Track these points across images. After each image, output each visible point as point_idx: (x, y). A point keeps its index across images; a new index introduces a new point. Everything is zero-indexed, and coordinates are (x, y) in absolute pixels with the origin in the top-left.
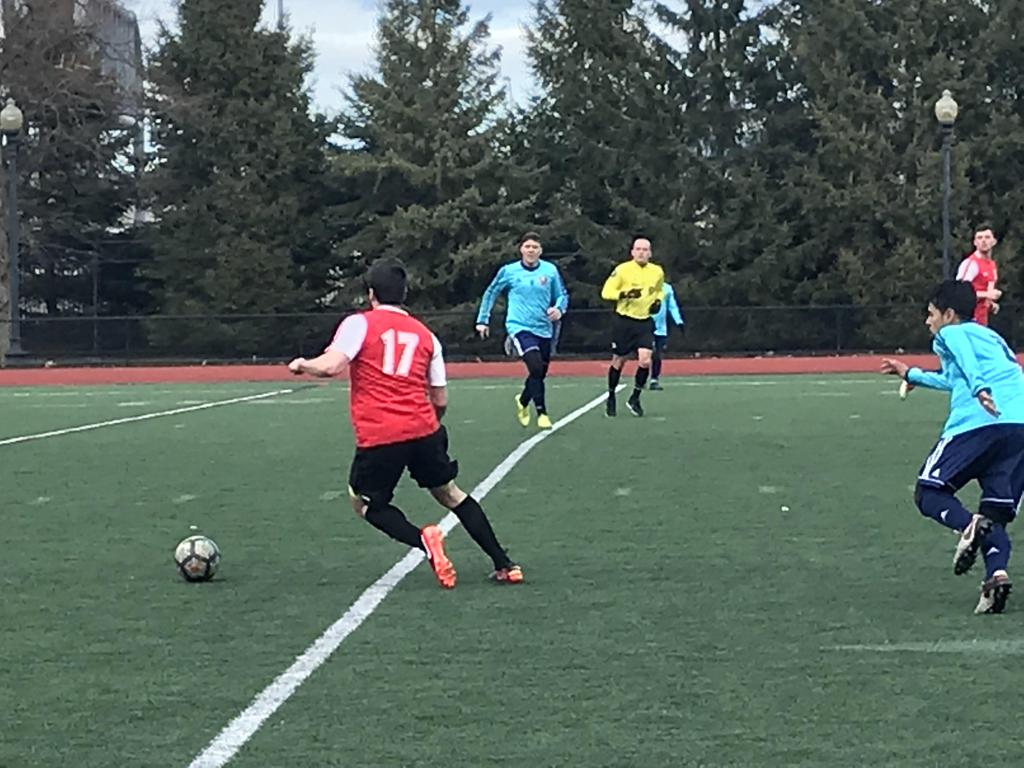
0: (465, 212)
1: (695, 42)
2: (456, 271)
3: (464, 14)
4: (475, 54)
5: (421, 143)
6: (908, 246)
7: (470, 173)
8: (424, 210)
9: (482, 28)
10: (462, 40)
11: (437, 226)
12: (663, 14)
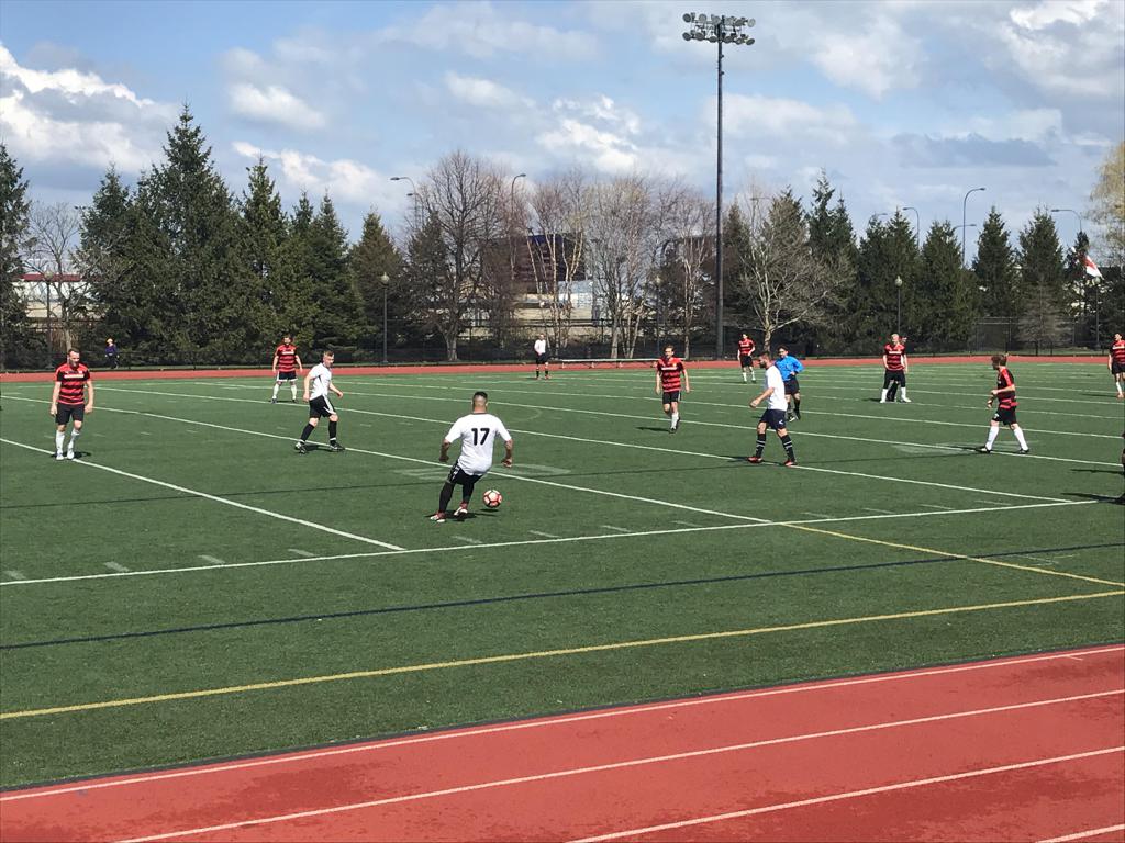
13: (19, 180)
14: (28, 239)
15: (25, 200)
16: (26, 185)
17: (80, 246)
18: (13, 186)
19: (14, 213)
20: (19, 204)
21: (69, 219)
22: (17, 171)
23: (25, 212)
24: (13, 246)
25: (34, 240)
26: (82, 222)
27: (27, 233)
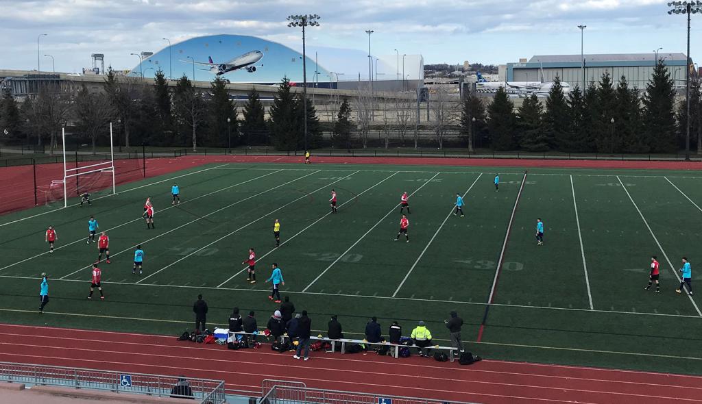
1: (573, 107)
2: (536, 140)
6: (606, 138)
7: (539, 125)
9: (541, 104)
10: (538, 105)
12: (568, 101)
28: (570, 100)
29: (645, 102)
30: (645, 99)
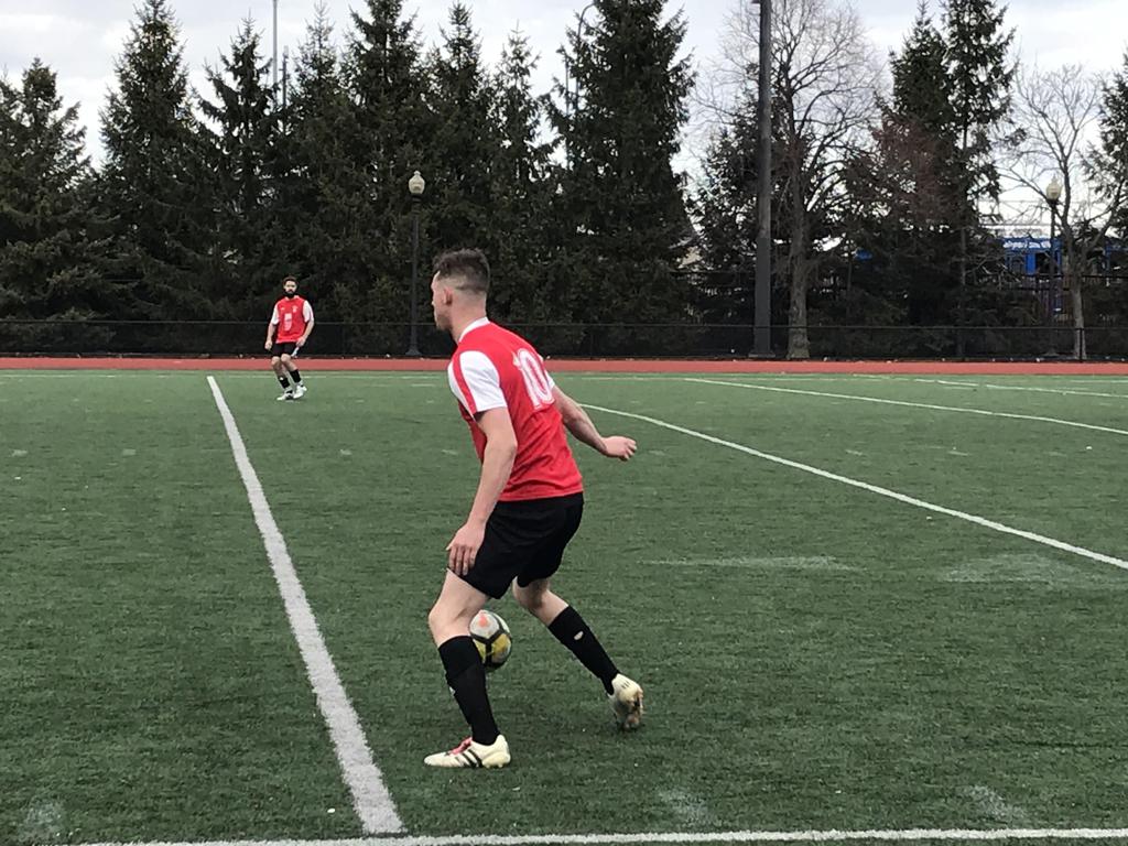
0: (58, 248)
1: (230, 129)
2: (50, 291)
3: (58, 102)
4: (66, 132)
5: (25, 196)
6: (384, 282)
7: (62, 219)
8: (27, 245)
10: (57, 120)
11: (37, 257)
12: (207, 108)
13: (997, 26)
14: (1009, 133)
15: (1007, 64)
16: (1010, 37)
17: (1099, 145)
18: (989, 40)
19: (987, 89)
20: (997, 71)
21: (1084, 96)
22: (995, 12)
23: (1006, 85)
24: (983, 145)
25: (1022, 133)
26: (1102, 102)
27: (1011, 122)
28: (219, 104)
29: (557, 119)
30: (561, 104)
